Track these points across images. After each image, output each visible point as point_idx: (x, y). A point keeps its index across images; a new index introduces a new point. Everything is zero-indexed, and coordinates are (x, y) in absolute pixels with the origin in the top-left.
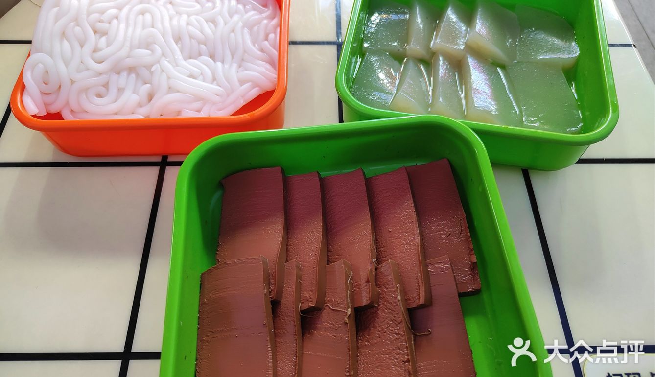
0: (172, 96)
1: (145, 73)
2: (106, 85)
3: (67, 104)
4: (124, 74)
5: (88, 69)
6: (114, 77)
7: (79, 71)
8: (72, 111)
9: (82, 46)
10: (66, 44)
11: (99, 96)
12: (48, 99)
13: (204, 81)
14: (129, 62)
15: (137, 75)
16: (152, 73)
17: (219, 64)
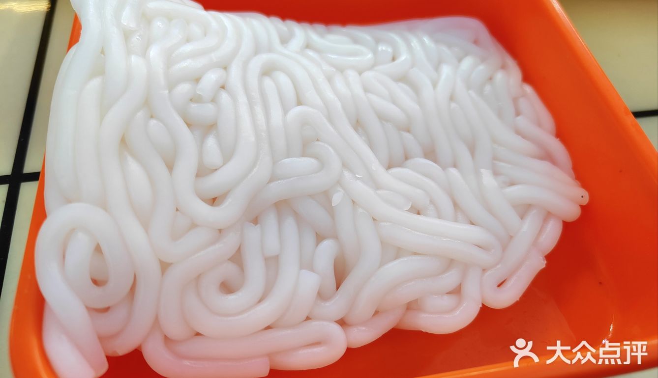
0: (396, 268)
1: (315, 212)
2: (237, 258)
3: (156, 323)
4: (271, 220)
5: (194, 226)
6: (253, 233)
7: (176, 236)
8: (167, 339)
9: (170, 167)
10: (134, 167)
11: (227, 288)
12: (109, 323)
13: (440, 216)
14: (277, 190)
15: (299, 219)
16: (331, 211)
17: (453, 171)
